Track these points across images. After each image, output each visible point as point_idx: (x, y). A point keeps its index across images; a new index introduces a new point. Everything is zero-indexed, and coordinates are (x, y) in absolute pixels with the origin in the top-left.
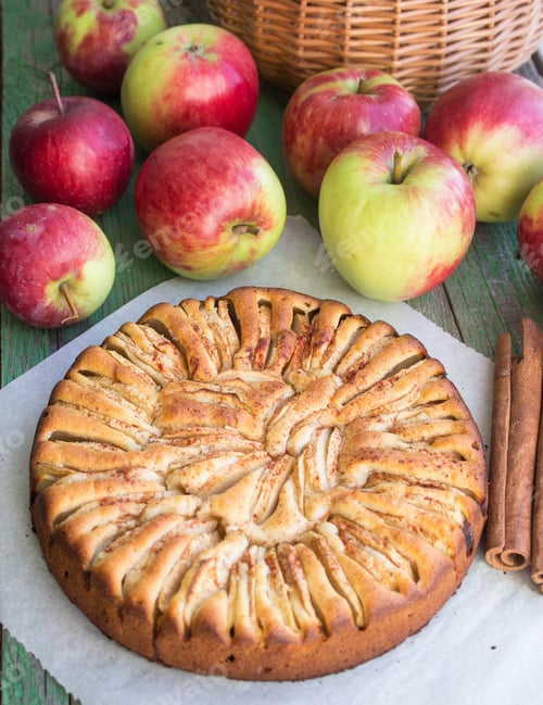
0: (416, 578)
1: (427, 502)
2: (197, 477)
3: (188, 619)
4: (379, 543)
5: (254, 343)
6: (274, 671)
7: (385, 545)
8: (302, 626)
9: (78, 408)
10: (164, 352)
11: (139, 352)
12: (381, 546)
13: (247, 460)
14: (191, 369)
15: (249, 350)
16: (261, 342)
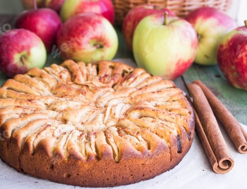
0: (149, 148)
1: (161, 124)
2: (60, 105)
3: (35, 145)
4: (134, 133)
5: (103, 75)
6: (72, 177)
7: (137, 134)
8: (87, 154)
9: (21, 82)
10: (64, 73)
11: (54, 71)
12: (135, 135)
13: (85, 105)
14: (73, 79)
15: (100, 77)
16: (106, 76)
